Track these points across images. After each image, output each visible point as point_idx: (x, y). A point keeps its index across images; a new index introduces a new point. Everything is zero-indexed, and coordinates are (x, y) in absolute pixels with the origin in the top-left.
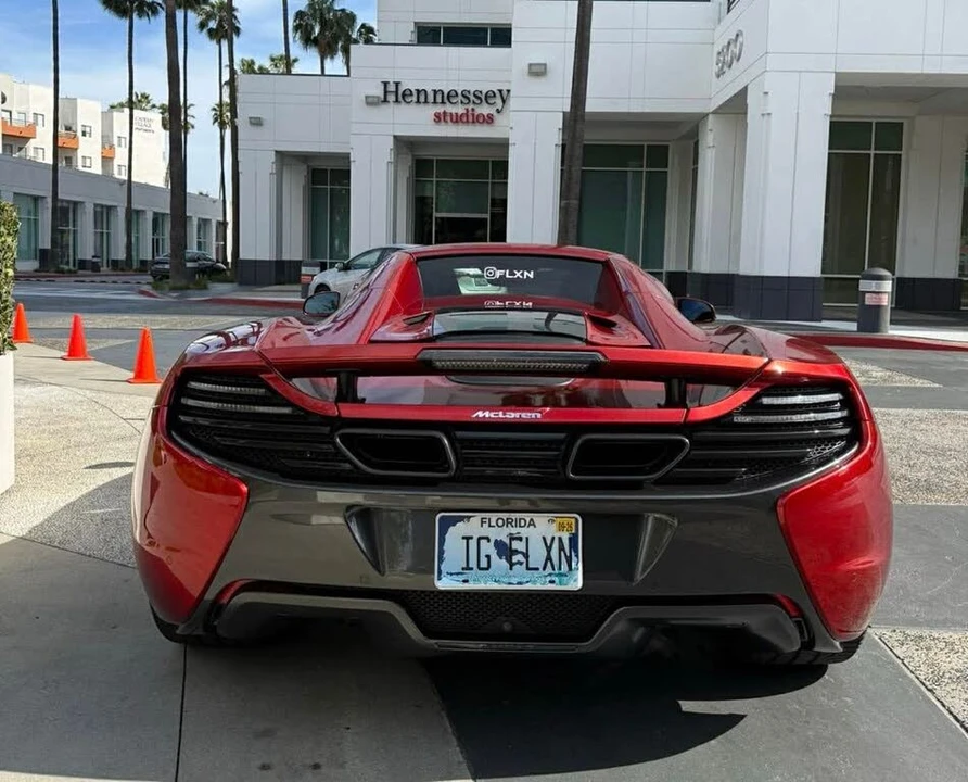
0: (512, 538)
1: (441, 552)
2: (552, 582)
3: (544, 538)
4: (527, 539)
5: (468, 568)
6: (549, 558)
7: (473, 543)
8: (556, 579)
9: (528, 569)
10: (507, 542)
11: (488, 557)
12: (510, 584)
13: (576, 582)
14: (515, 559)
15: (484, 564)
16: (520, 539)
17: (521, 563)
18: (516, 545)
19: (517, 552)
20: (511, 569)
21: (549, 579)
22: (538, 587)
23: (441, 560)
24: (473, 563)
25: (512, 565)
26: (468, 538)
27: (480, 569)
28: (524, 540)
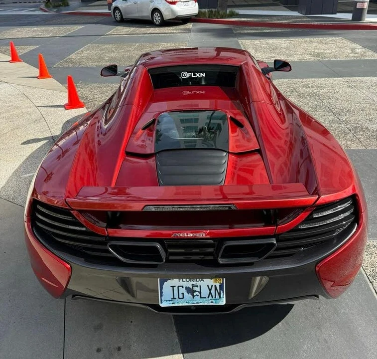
0: (193, 286)
1: (162, 293)
2: (212, 302)
3: (208, 286)
4: (200, 286)
5: (174, 298)
6: (210, 293)
7: (176, 289)
8: (214, 301)
9: (201, 297)
10: (191, 287)
11: (183, 294)
12: (193, 303)
13: (223, 302)
14: (195, 294)
15: (181, 296)
16: (197, 286)
17: (198, 296)
18: (195, 289)
19: (196, 291)
20: (193, 298)
21: (211, 301)
22: (206, 304)
23: (162, 296)
24: (176, 296)
25: (194, 296)
26: (173, 287)
27: (179, 298)
28: (199, 287)
